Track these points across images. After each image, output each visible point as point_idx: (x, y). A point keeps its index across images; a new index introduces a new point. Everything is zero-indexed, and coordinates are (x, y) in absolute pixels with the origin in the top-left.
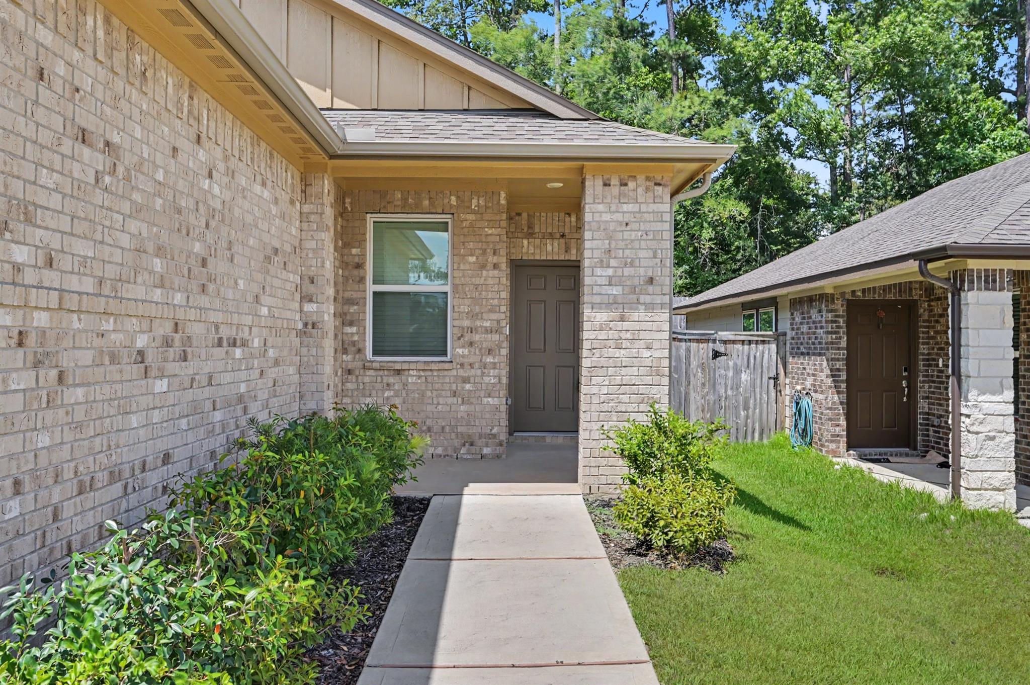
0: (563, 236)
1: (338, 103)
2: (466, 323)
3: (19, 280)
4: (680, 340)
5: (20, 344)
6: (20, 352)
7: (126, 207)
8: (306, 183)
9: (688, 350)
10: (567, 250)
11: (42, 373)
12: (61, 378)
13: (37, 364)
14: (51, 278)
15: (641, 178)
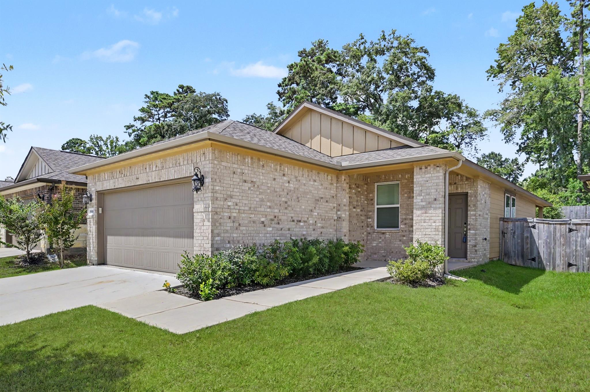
0: (455, 183)
1: (355, 152)
2: (404, 217)
3: (229, 208)
4: (551, 224)
5: (229, 218)
6: (230, 220)
7: (258, 193)
8: (338, 178)
9: (555, 229)
10: (457, 189)
11: (235, 224)
12: (239, 225)
13: (234, 222)
14: (236, 207)
15: (432, 165)
